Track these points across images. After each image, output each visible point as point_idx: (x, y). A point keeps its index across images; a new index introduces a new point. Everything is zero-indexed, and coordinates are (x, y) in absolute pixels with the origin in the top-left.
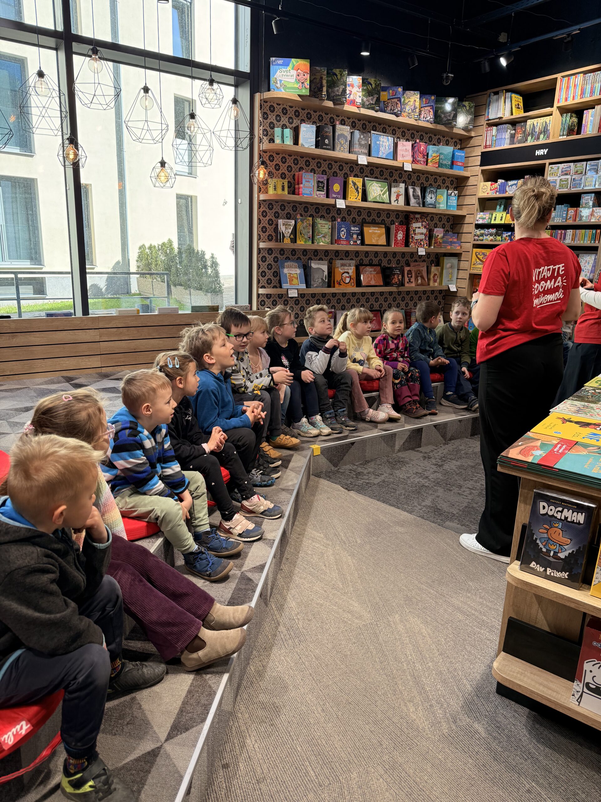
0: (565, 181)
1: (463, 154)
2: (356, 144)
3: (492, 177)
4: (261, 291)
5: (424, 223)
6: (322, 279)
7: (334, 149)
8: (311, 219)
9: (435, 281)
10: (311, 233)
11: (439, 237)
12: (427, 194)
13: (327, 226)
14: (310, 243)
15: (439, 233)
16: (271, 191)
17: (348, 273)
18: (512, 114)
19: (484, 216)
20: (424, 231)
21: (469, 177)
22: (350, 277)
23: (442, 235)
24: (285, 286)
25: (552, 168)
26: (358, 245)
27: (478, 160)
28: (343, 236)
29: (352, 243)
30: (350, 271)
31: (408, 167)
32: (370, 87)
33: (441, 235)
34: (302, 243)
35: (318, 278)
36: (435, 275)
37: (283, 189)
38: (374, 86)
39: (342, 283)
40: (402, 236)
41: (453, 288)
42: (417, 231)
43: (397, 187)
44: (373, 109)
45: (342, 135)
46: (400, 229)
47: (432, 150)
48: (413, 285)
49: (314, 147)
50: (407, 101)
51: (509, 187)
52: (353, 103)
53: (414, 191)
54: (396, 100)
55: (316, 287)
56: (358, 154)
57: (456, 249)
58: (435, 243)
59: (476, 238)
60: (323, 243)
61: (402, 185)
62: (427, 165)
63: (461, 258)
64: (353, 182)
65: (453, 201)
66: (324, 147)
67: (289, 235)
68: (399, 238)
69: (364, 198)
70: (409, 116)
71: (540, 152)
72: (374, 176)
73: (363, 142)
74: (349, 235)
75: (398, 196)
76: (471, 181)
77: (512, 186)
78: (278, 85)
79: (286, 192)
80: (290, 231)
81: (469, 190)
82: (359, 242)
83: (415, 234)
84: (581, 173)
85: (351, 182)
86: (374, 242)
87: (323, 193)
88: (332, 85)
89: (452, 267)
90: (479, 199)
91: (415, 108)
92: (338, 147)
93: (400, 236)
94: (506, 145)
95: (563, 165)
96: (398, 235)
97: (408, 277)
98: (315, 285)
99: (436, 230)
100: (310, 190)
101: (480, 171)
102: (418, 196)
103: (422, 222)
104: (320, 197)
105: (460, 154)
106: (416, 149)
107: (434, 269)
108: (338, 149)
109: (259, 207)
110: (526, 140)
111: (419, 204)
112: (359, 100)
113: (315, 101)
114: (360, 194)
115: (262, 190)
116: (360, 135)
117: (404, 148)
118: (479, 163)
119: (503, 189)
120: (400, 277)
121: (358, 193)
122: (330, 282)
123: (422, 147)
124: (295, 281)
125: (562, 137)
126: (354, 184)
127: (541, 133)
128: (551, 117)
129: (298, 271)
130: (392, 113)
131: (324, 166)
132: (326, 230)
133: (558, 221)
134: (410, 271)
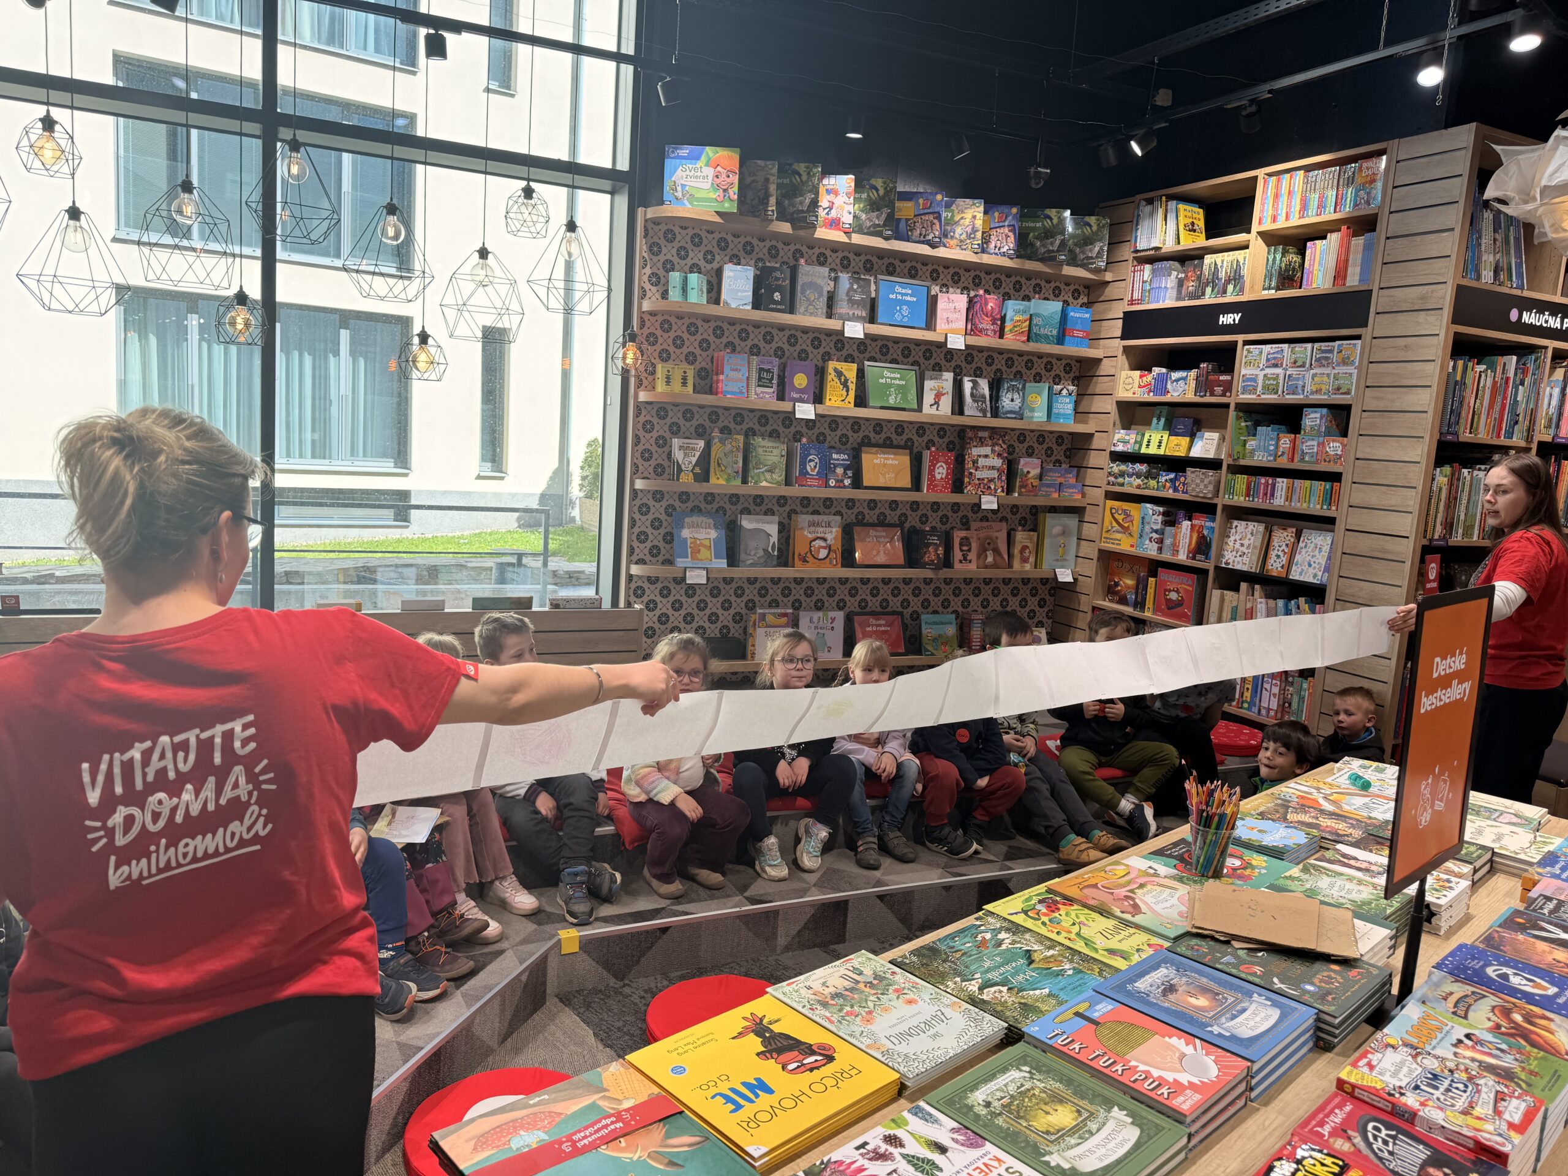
0: (1274, 379)
1: (1087, 316)
2: (842, 300)
3: (1142, 361)
4: (635, 570)
5: (997, 448)
6: (765, 551)
7: (791, 310)
8: (741, 438)
9: (1025, 560)
10: (740, 464)
11: (1030, 475)
12: (1003, 393)
13: (776, 452)
14: (738, 482)
15: (1030, 467)
16: (661, 387)
17: (825, 540)
18: (1179, 243)
19: (1127, 438)
20: (998, 462)
21: (1100, 360)
22: (829, 547)
23: (1038, 471)
24: (681, 562)
26: (845, 487)
27: (1117, 328)
28: (812, 470)
29: (832, 483)
30: (830, 537)
31: (957, 342)
32: (874, 195)
33: (1035, 472)
34: (722, 482)
35: (757, 548)
36: (1024, 548)
37: (684, 384)
38: (881, 192)
39: (810, 558)
40: (945, 472)
41: (1065, 576)
42: (982, 462)
43: (936, 378)
44: (879, 234)
45: (812, 285)
46: (942, 459)
47: (1014, 310)
48: (973, 566)
49: (749, 307)
50: (957, 218)
51: (1173, 382)
52: (835, 224)
53: (975, 385)
54: (931, 217)
55: (752, 565)
56: (845, 318)
57: (1072, 497)
58: (1021, 487)
59: (1112, 479)
60: (767, 483)
61: (949, 376)
62: (1001, 336)
63: (1083, 516)
64: (836, 370)
65: (1065, 406)
66: (772, 306)
67: (690, 468)
68: (938, 477)
69: (861, 401)
70: (961, 245)
71: (1227, 319)
72: (889, 357)
73: (857, 297)
74: (827, 469)
75: (938, 396)
76: (1106, 367)
77: (1177, 380)
78: (679, 194)
79: (690, 388)
80: (694, 460)
81: (1100, 385)
82: (847, 482)
83: (977, 469)
84: (1303, 366)
85: (831, 370)
86: (881, 483)
87: (770, 390)
88: (790, 192)
89: (1063, 533)
90: (1118, 402)
91: (974, 231)
92: (801, 306)
93: (941, 471)
94: (1168, 301)
95: (1269, 346)
96: (937, 471)
97: (961, 550)
98: (749, 562)
99: (1022, 461)
100: (740, 385)
101: (1121, 349)
102: (984, 397)
103: (993, 445)
104: (764, 398)
105: (1077, 314)
106: (977, 306)
107: (1022, 537)
108: (802, 309)
109: (638, 414)
110: (1203, 294)
111: (984, 411)
112: (848, 219)
113: (752, 224)
114: (852, 393)
115: (645, 383)
116: (852, 285)
117: (952, 306)
118: (1119, 333)
119: (1160, 386)
120: (941, 551)
121: (848, 391)
122: (784, 555)
123: (991, 304)
124: (704, 553)
125: (1266, 292)
126: (839, 374)
127: (1228, 281)
128: (1247, 251)
129: (713, 534)
130: (923, 242)
131: (780, 340)
132: (776, 459)
133: (1261, 458)
134: (966, 538)
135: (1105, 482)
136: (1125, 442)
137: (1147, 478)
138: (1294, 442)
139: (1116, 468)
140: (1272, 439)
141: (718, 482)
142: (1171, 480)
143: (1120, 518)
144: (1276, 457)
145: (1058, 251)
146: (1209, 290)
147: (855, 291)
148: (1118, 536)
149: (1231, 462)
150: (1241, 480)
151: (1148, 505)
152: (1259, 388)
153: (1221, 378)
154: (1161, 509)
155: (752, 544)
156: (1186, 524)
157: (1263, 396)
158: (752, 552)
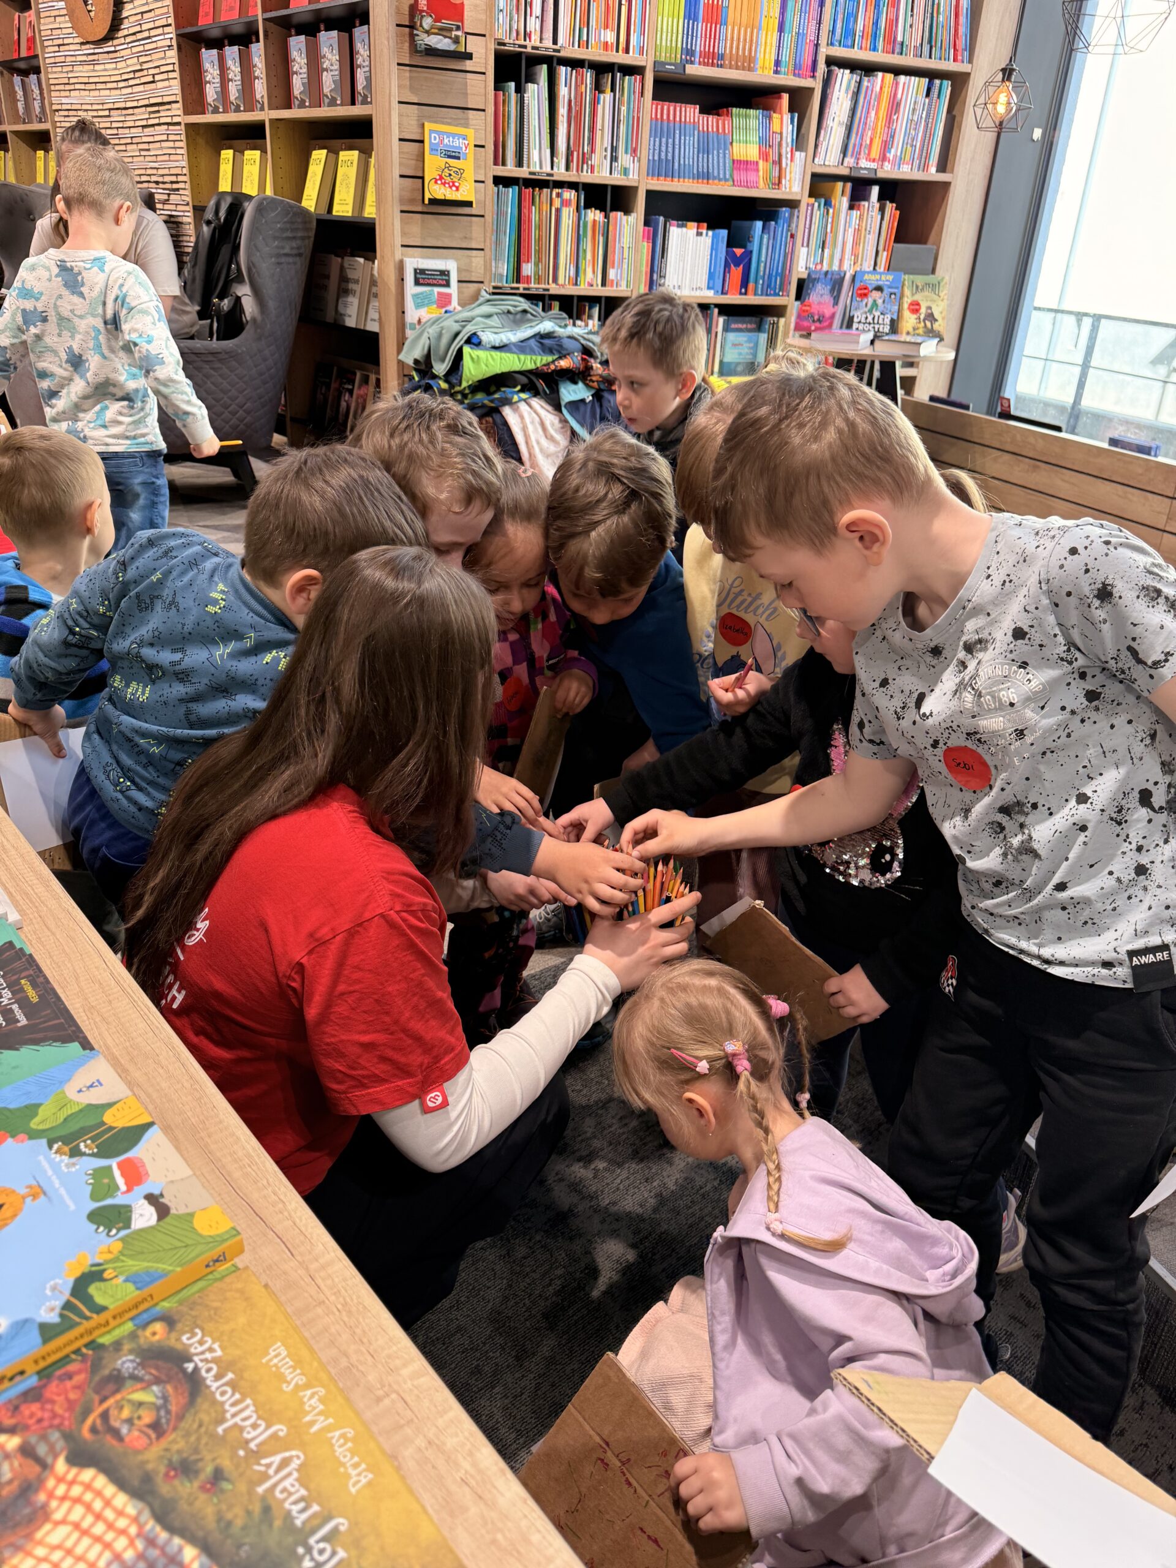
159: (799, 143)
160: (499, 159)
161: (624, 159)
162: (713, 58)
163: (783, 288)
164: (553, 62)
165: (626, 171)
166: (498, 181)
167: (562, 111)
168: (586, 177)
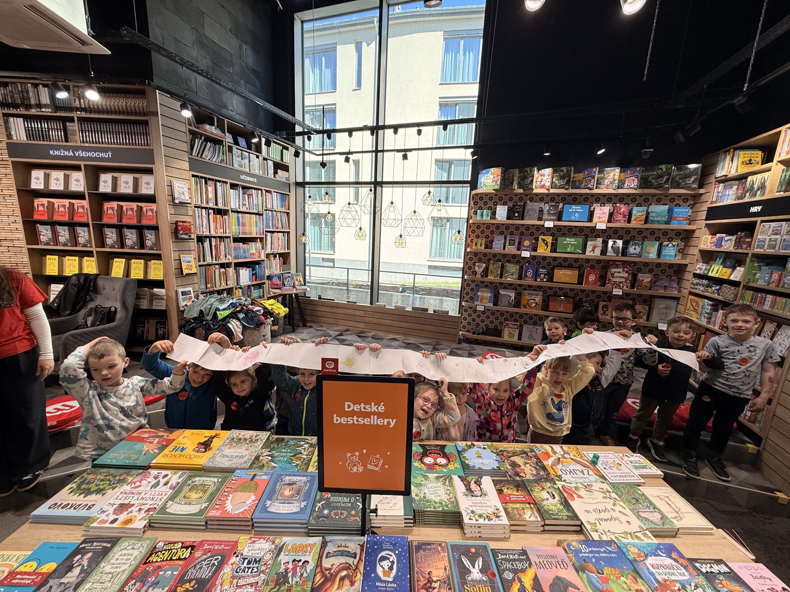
0: (775, 241)
2: (545, 214)
3: (714, 230)
4: (464, 304)
5: (626, 269)
6: (509, 302)
7: (522, 219)
8: (501, 263)
9: (641, 318)
10: (500, 272)
11: (644, 281)
12: (630, 246)
13: (514, 268)
14: (499, 278)
15: (645, 278)
16: (474, 247)
17: (535, 300)
18: (737, 171)
19: (703, 267)
20: (625, 275)
21: (695, 230)
22: (536, 303)
23: (649, 279)
24: (476, 303)
25: (764, 226)
26: (544, 282)
27: (704, 215)
28: (530, 275)
29: (538, 280)
30: (537, 300)
31: (602, 226)
32: (562, 173)
33: (647, 280)
34: (492, 278)
35: (506, 301)
36: (640, 312)
37: (481, 245)
38: (565, 172)
39: (527, 306)
40: (594, 278)
42: (616, 275)
43: (593, 241)
44: (563, 188)
45: (532, 209)
46: (594, 273)
47: (637, 211)
48: (608, 317)
49: (505, 219)
50: (605, 177)
51: (725, 241)
52: (543, 187)
53: (615, 243)
54: (590, 178)
56: (545, 220)
57: (672, 292)
58: (638, 286)
60: (509, 279)
61: (600, 240)
62: (629, 223)
63: (679, 302)
64: (542, 239)
65: (669, 251)
66: (515, 218)
67: (481, 273)
68: (591, 280)
69: (554, 250)
70: (606, 187)
71: (754, 209)
72: (572, 233)
73: (552, 212)
74: (536, 275)
75: (594, 248)
76: (697, 234)
77: (727, 241)
78: (482, 185)
79: (483, 247)
80: (481, 270)
81: (694, 242)
82: (546, 280)
83: (613, 277)
85: (540, 239)
86: (563, 281)
87: (514, 247)
88: (523, 178)
89: (666, 308)
90: (700, 250)
91: (614, 180)
92: (526, 217)
93: (592, 278)
94: (730, 201)
95: (775, 223)
96: (590, 277)
97: (602, 310)
98: (502, 305)
99: (639, 275)
100: (501, 246)
101: (704, 225)
102: (619, 248)
103: (624, 268)
104: (511, 250)
105: (683, 210)
106: (615, 211)
107: (638, 307)
108: (527, 219)
109: (467, 255)
110: (745, 197)
111: (618, 254)
112: (548, 184)
113: (507, 191)
114: (549, 247)
115: (470, 245)
116: (549, 208)
117: (602, 212)
118: (704, 218)
119: (719, 243)
121: (547, 247)
122: (516, 304)
123: (624, 209)
124: (485, 301)
125: (778, 194)
126: (544, 240)
127: (758, 189)
128: (770, 172)
129: (489, 295)
130: (586, 188)
131: (523, 229)
132: (514, 271)
133: (761, 284)
134: (606, 305)
135: (689, 287)
136: (701, 269)
137: (707, 287)
138: (781, 276)
139: (695, 281)
140: (767, 274)
141: (491, 278)
142: (717, 289)
143: (694, 304)
144: (769, 283)
145: (665, 183)
146: (748, 194)
147: (551, 210)
148: (692, 313)
149: (745, 284)
150: (749, 293)
151: (706, 300)
152: (766, 246)
153: (746, 240)
154: (711, 303)
155: (504, 299)
156: (721, 312)
157: (767, 250)
158: (503, 302)
159: (263, 248)
160: (199, 261)
161: (228, 257)
162: (244, 233)
163: (264, 279)
164: (210, 238)
165: (229, 259)
166: (200, 266)
167: (213, 248)
168: (220, 262)
